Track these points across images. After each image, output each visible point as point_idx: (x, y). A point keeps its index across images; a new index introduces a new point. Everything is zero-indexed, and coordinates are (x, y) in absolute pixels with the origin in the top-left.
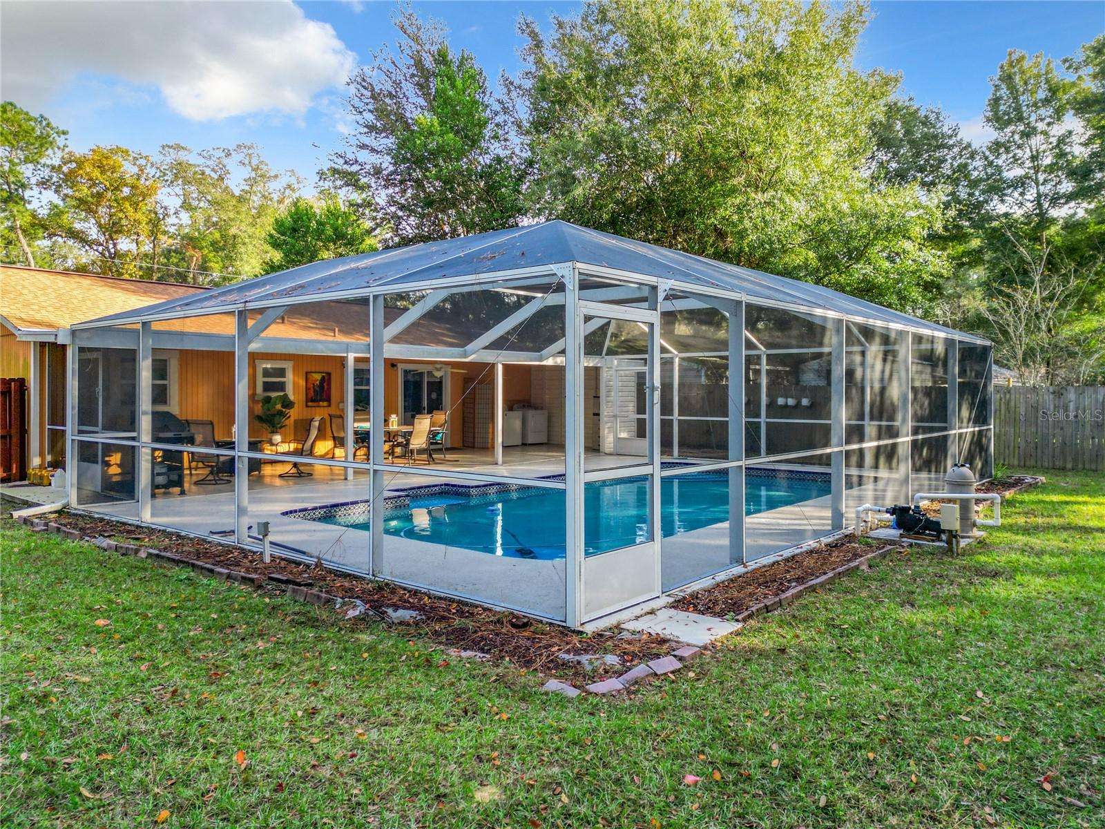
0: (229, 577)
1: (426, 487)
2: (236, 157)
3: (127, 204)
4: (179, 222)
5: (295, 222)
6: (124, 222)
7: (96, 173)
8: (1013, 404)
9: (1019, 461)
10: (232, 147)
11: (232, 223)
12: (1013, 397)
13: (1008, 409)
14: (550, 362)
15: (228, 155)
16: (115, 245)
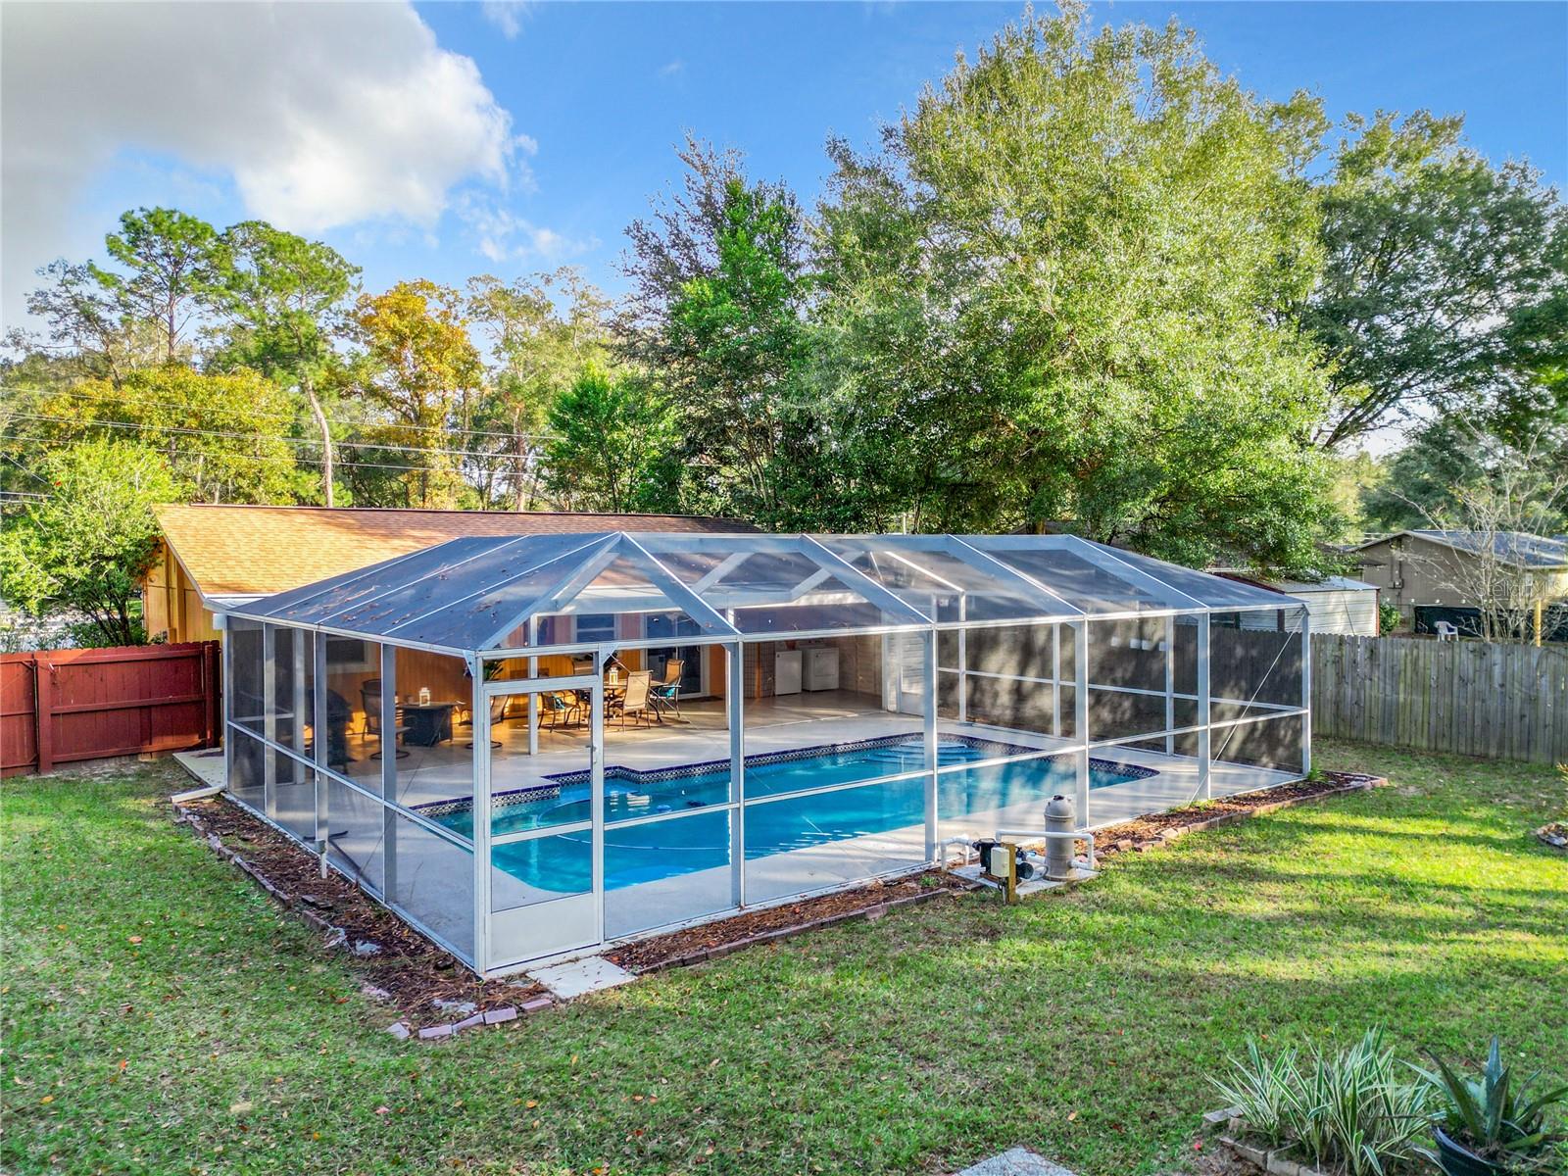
0: (274, 894)
1: (535, 789)
2: (558, 283)
3: (430, 355)
4: (493, 366)
5: (581, 396)
6: (428, 375)
7: (394, 320)
8: (1421, 663)
9: (1429, 740)
10: (552, 272)
11: (551, 370)
12: (1421, 654)
13: (1415, 670)
14: (803, 602)
15: (548, 281)
16: (420, 401)
